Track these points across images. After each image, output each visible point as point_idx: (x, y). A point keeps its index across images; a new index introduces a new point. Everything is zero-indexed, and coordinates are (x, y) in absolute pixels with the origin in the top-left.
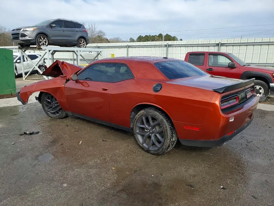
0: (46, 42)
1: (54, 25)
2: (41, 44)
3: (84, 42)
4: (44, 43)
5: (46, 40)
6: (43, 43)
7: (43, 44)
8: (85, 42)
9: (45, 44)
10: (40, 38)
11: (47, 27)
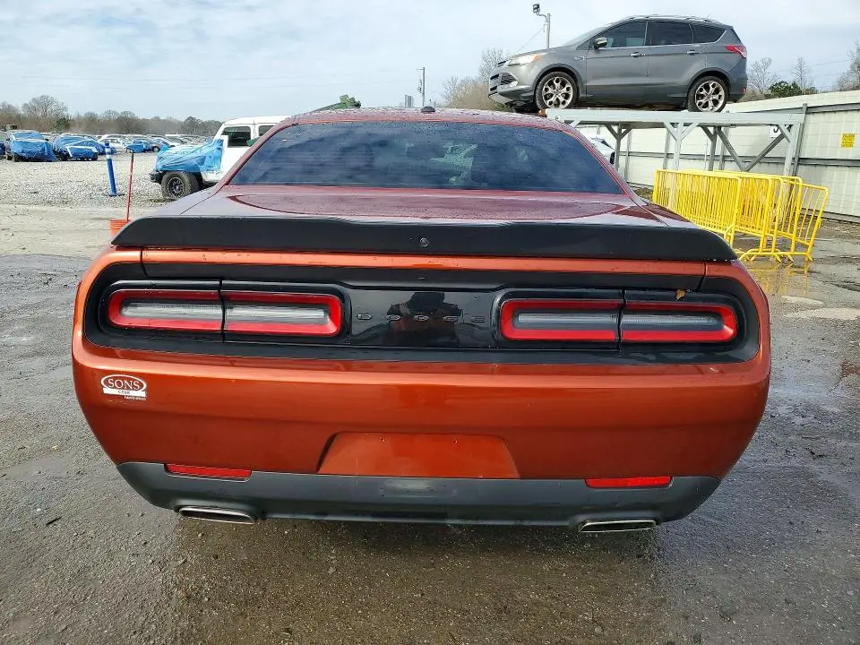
0: (567, 96)
1: (602, 40)
2: (551, 103)
3: (717, 91)
4: (562, 99)
5: (568, 89)
6: (557, 99)
7: (557, 104)
8: (722, 93)
9: (564, 103)
10: (551, 84)
11: (581, 47)
